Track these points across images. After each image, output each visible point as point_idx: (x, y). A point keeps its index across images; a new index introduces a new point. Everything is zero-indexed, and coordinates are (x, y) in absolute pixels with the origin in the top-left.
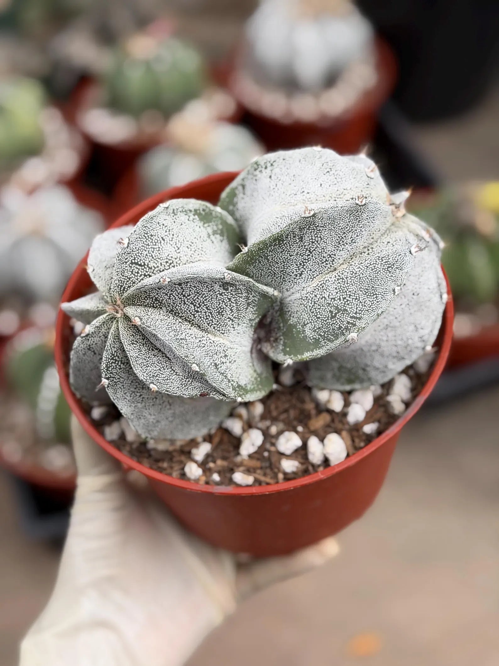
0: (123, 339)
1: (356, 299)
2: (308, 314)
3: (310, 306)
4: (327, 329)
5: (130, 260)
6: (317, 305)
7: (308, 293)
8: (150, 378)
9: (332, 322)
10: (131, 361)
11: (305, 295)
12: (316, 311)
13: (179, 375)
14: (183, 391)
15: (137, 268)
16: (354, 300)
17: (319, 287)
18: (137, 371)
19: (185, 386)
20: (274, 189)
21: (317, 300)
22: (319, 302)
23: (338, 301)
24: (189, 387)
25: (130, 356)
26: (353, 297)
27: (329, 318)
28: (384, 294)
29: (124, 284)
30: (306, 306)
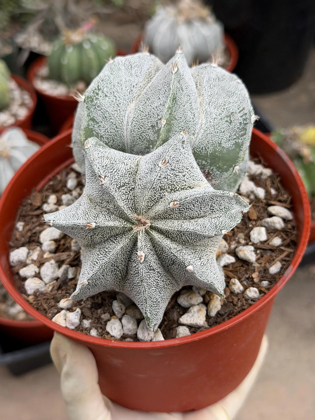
0: (174, 229)
1: (229, 103)
2: (216, 136)
3: (213, 131)
4: (234, 132)
5: (116, 187)
6: (216, 126)
7: (205, 124)
8: (216, 229)
9: (233, 126)
10: (197, 232)
11: (205, 127)
12: (218, 129)
13: (221, 216)
14: (235, 220)
15: (123, 189)
16: (229, 105)
17: (206, 116)
18: (207, 233)
19: (232, 217)
20: (116, 99)
21: (213, 123)
22: (215, 123)
23: (223, 113)
24: (234, 216)
25: (192, 230)
26: (227, 104)
27: (229, 125)
28: (237, 89)
29: (129, 205)
30: (210, 133)
